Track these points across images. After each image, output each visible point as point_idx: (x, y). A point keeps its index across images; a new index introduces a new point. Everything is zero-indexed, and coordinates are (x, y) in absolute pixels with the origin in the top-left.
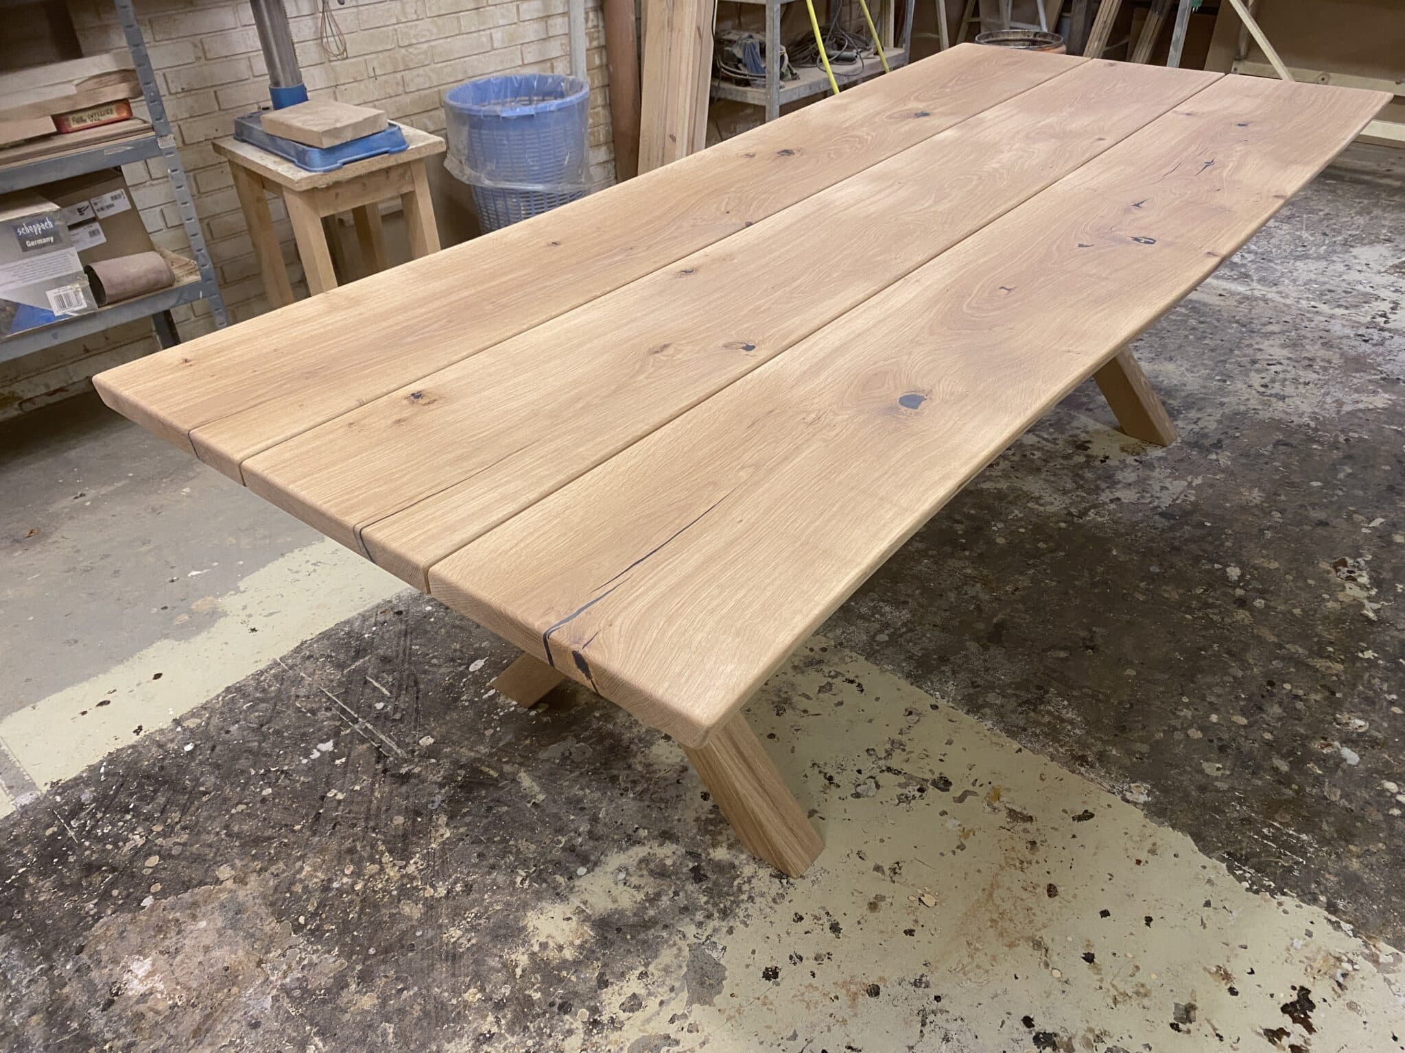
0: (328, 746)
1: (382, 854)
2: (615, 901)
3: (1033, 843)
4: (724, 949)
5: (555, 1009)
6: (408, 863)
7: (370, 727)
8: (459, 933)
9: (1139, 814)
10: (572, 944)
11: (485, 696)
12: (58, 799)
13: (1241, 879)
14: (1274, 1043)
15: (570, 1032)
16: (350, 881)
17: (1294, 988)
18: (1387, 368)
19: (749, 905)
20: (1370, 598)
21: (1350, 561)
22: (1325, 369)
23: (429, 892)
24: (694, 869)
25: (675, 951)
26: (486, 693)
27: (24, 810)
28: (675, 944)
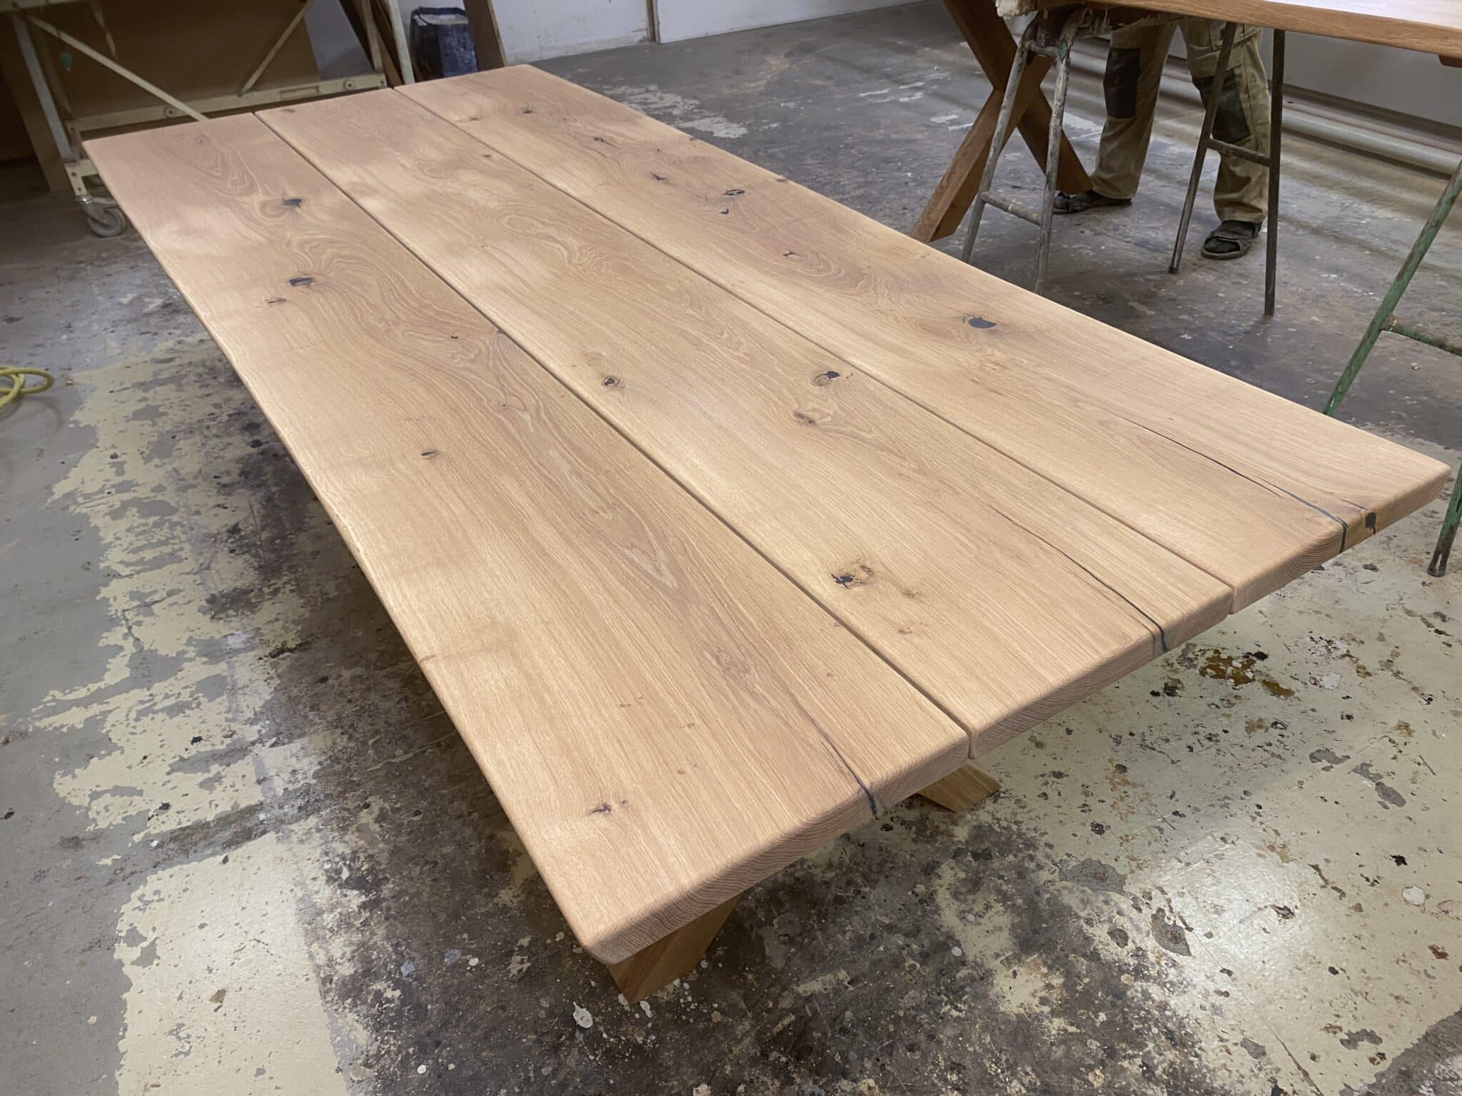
2: (1000, 929)
4: (1068, 855)
5: (1120, 1002)
8: (1015, 1083)
10: (1045, 975)
11: (649, 1014)
15: (1147, 996)
19: (1024, 827)
24: (975, 857)
25: (1065, 892)
28: (1058, 891)
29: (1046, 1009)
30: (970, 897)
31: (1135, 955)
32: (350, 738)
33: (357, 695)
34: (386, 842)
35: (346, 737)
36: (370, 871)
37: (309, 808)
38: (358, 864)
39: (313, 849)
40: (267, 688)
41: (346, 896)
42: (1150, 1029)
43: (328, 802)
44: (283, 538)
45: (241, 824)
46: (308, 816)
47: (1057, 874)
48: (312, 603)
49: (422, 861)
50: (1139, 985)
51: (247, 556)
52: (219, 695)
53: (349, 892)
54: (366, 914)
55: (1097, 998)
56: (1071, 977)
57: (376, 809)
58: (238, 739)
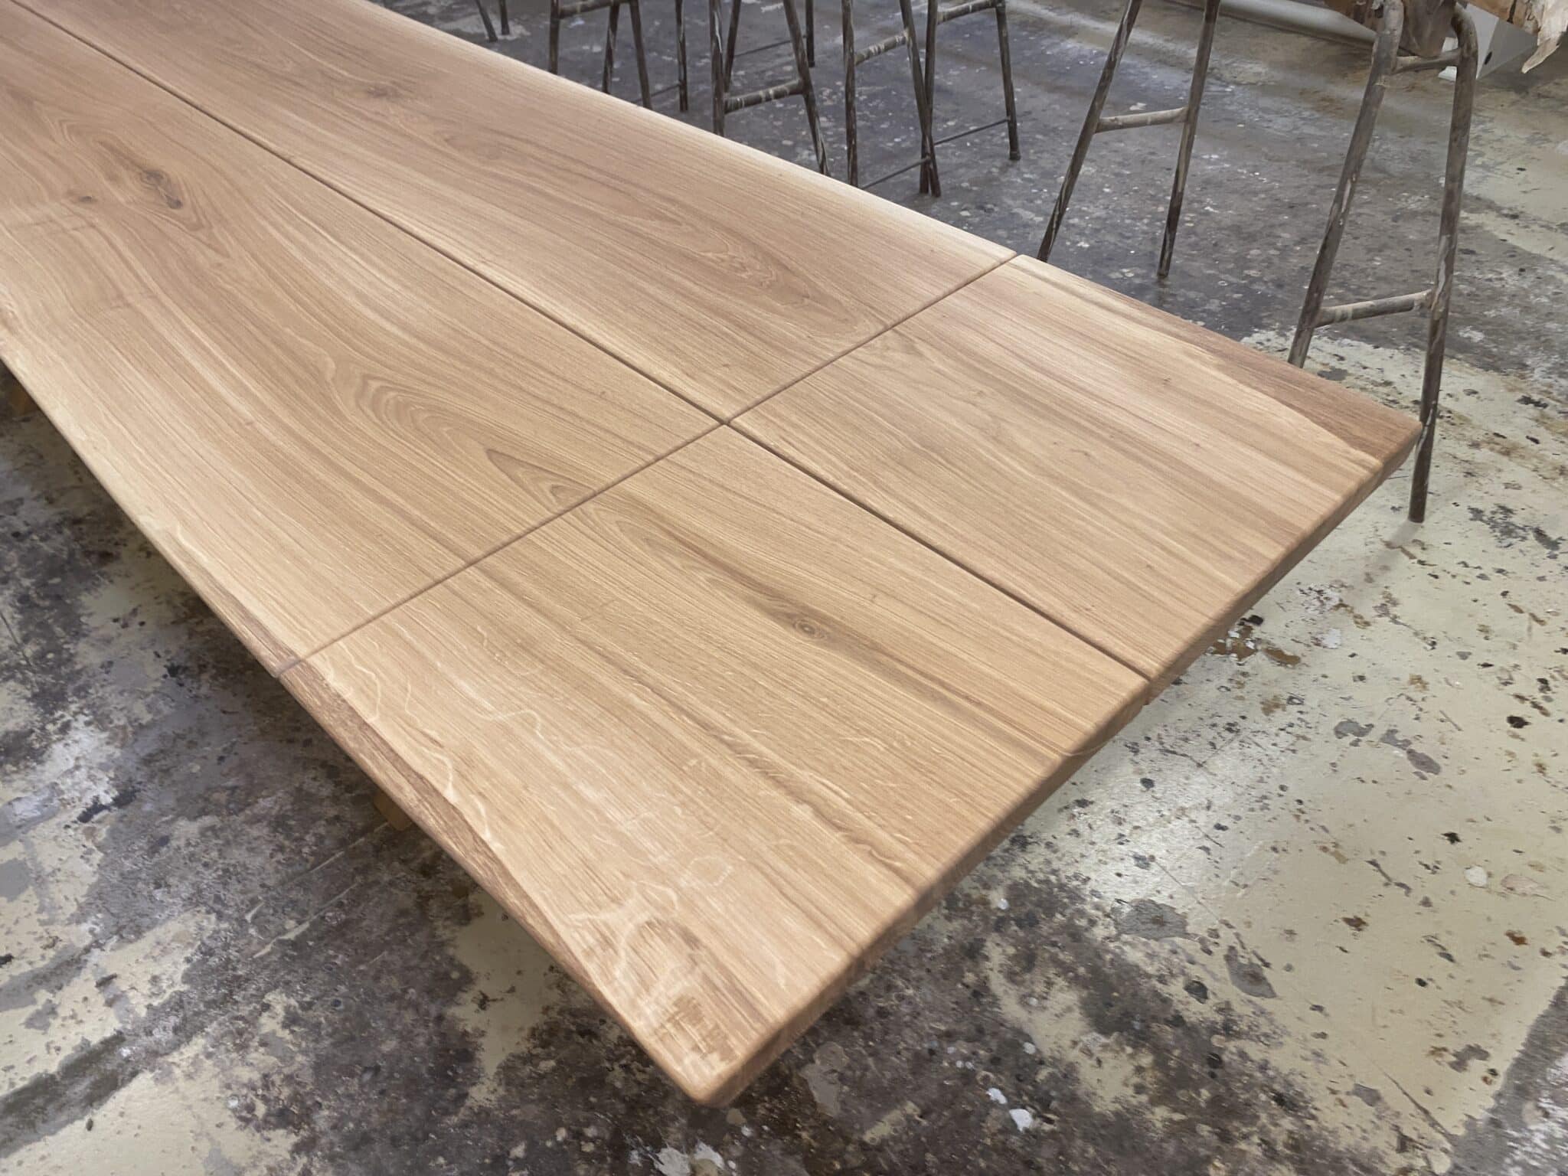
29: (1144, 1098)
30: (1027, 976)
31: (1220, 1011)
32: (220, 916)
33: (214, 854)
34: (305, 1052)
35: (213, 917)
36: (295, 1098)
37: (188, 1027)
38: (274, 1092)
39: (209, 1082)
40: (87, 867)
41: (269, 1140)
42: (1257, 1097)
43: (213, 1012)
44: (58, 651)
45: (99, 1070)
46: (189, 1038)
47: (1112, 928)
48: (121, 736)
49: (358, 1069)
50: (1232, 1046)
51: (11, 683)
52: (21, 890)
53: (271, 1134)
54: (303, 1160)
55: (1194, 1072)
56: (1161, 1053)
57: (279, 1009)
58: (65, 947)
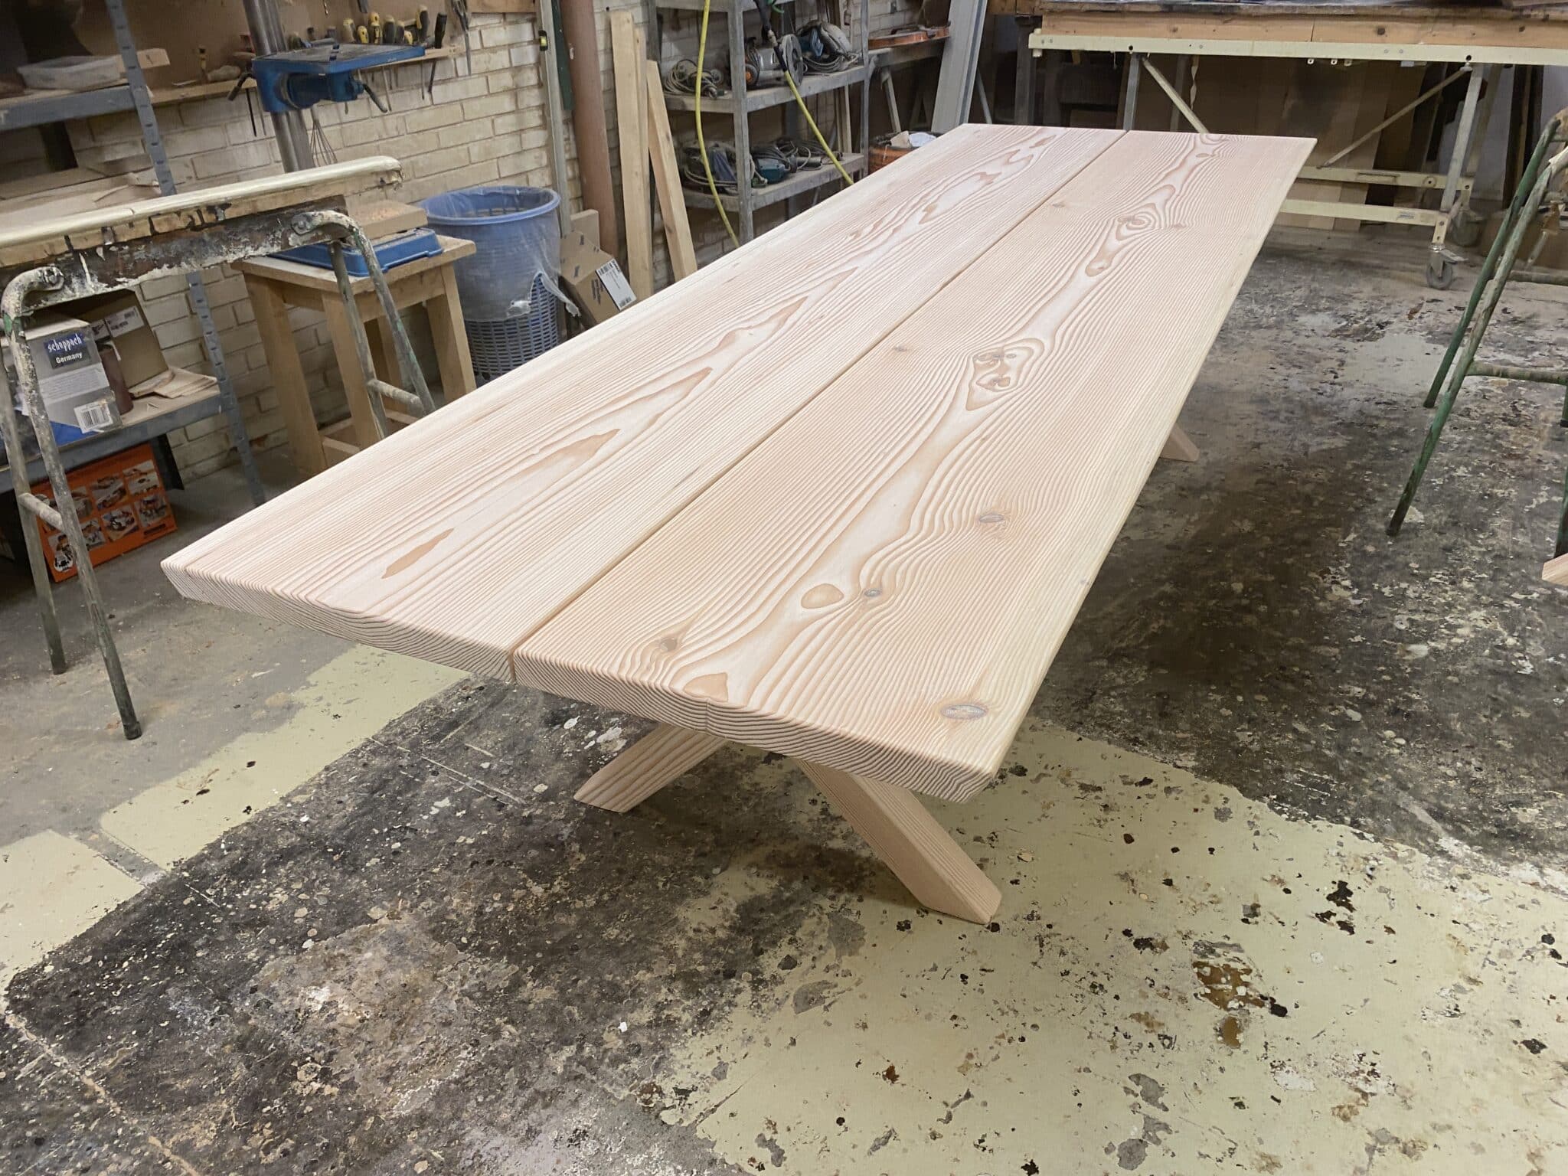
0: (446, 802)
1: (525, 880)
2: (752, 889)
3: (1105, 806)
4: (858, 913)
5: (721, 975)
6: (552, 885)
7: (482, 783)
8: (616, 931)
9: (1191, 776)
10: (723, 926)
11: (586, 747)
12: (186, 874)
13: (1280, 812)
14: (1325, 922)
15: (738, 991)
16: (501, 905)
17: (1334, 883)
18: (1342, 414)
19: (873, 878)
20: (1354, 597)
21: (1332, 570)
22: (1288, 420)
23: (579, 904)
24: (818, 858)
25: (815, 919)
26: (587, 743)
27: (155, 888)
28: (814, 915)
29: (691, 934)
30: (774, 865)
31: (774, 977)
42: (705, 1000)
47: (831, 910)
50: (745, 985)
55: (717, 962)
56: (728, 942)
